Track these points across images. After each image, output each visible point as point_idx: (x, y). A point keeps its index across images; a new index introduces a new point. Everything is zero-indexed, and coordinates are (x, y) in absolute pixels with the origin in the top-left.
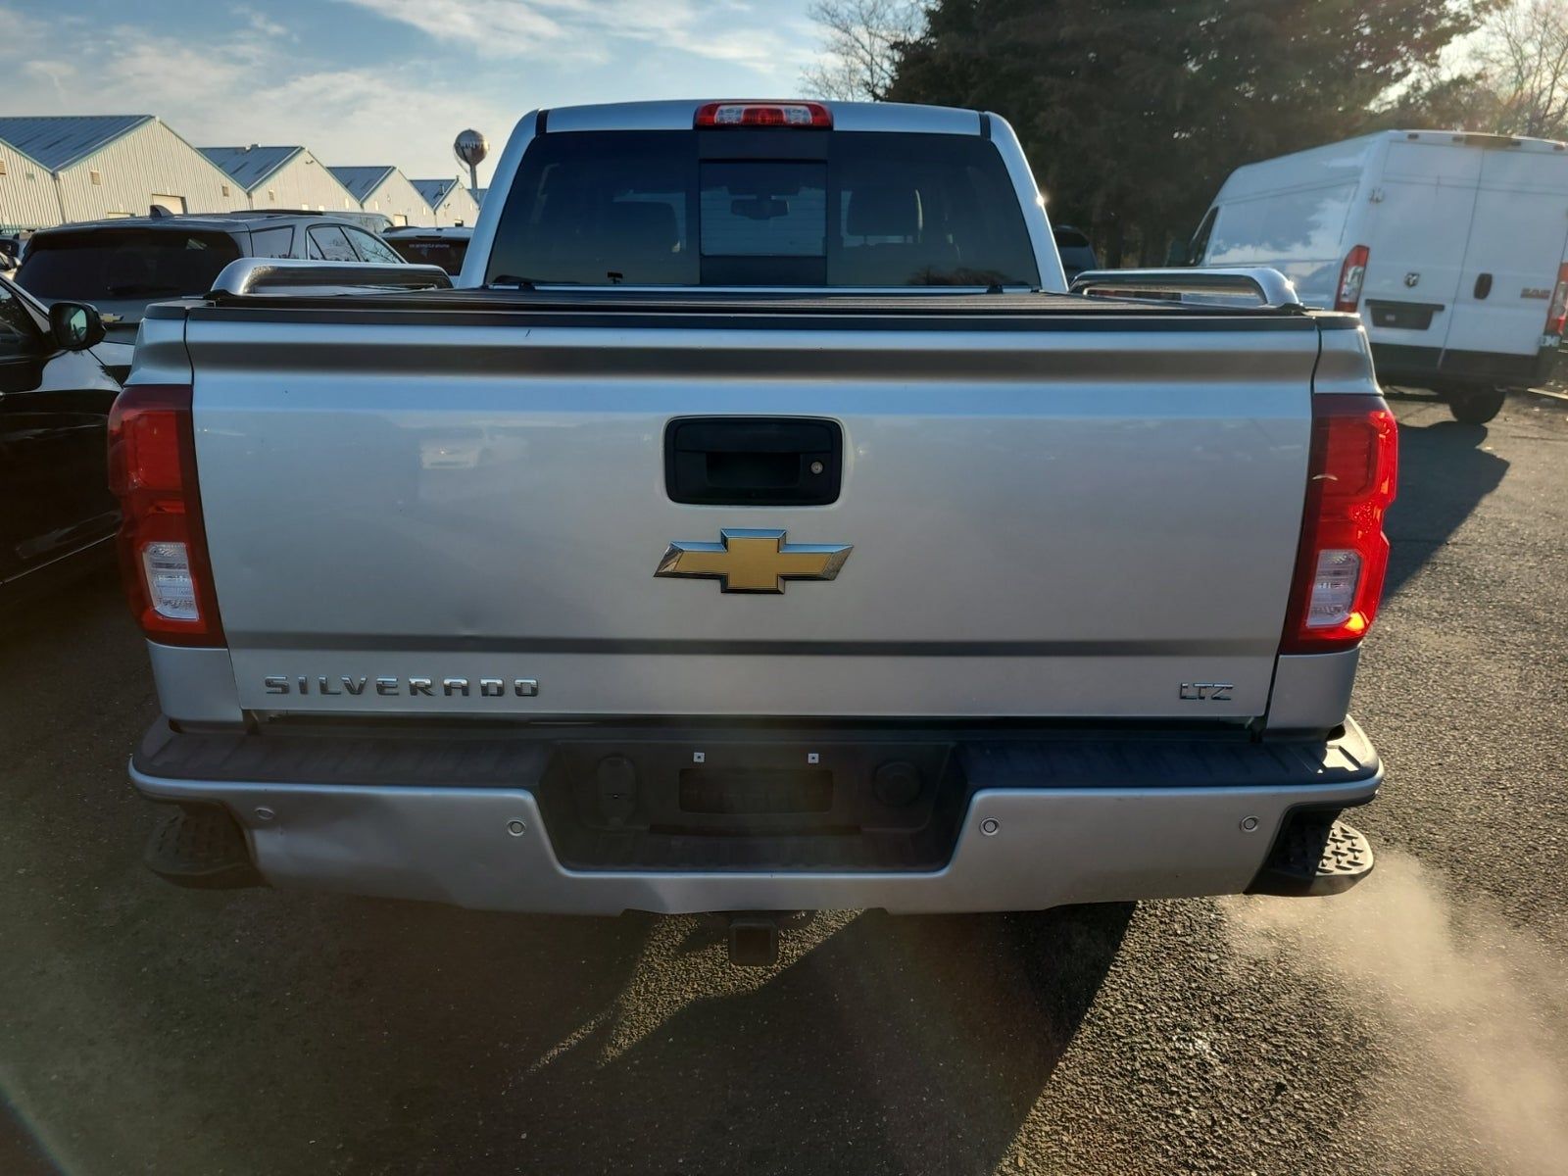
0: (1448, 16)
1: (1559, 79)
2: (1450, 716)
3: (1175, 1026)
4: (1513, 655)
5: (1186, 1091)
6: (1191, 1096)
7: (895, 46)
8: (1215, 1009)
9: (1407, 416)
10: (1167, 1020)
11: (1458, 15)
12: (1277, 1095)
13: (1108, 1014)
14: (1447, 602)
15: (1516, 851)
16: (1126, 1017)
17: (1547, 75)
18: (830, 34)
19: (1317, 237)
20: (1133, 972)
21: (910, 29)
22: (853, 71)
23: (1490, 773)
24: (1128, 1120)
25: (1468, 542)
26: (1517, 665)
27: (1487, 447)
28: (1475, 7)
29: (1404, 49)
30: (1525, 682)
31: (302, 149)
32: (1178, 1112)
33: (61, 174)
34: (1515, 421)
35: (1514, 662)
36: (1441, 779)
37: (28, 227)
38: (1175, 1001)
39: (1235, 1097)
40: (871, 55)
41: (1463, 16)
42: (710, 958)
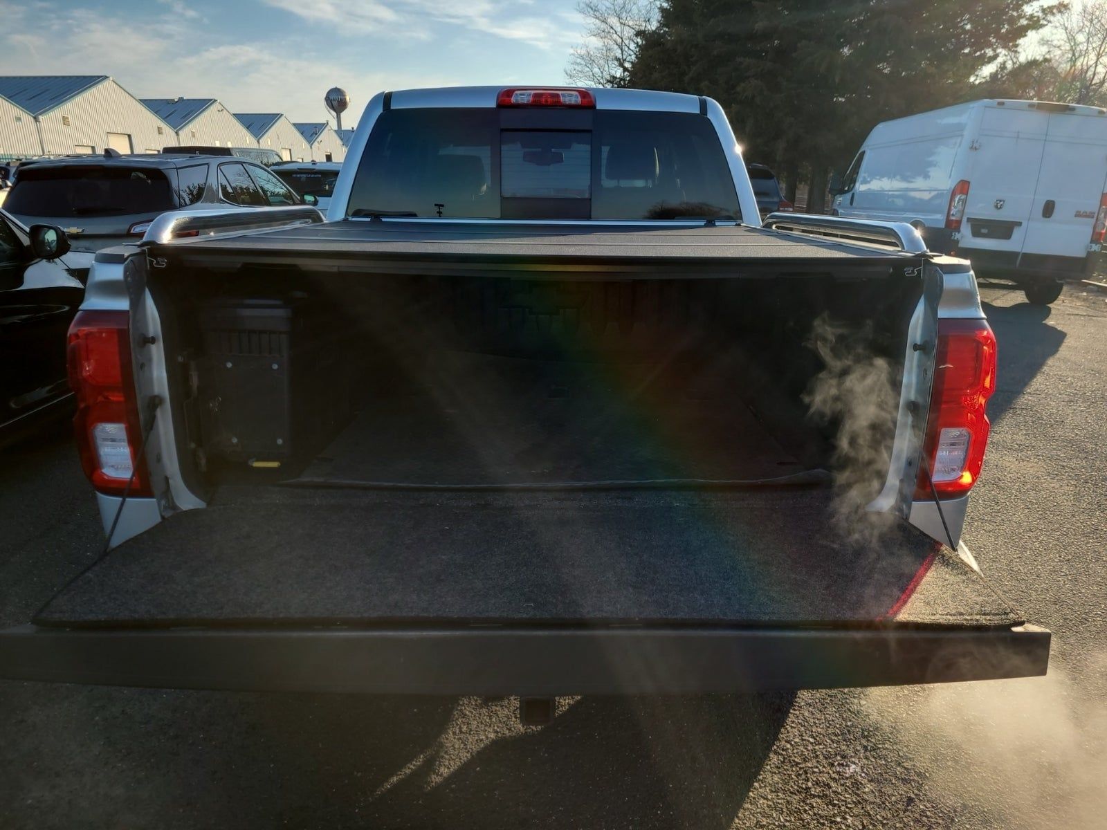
0: (1025, 16)
1: (1100, 60)
2: (1027, 522)
3: (836, 755)
4: (1070, 476)
5: (844, 803)
6: (847, 808)
7: (638, 34)
8: (864, 742)
9: (995, 299)
10: (830, 750)
11: (1032, 16)
12: (908, 806)
13: (789, 746)
14: (1024, 437)
15: (1073, 622)
16: (801, 748)
17: (1093, 57)
18: (592, 22)
19: (933, 172)
20: (806, 714)
21: (649, 21)
22: (609, 50)
23: (1055, 563)
24: (804, 826)
25: (1038, 393)
26: (1073, 483)
27: (1050, 322)
28: (1044, 10)
29: (994, 40)
30: (1078, 497)
31: (215, 101)
32: (838, 819)
33: (41, 118)
34: (1070, 303)
35: (1071, 481)
36: (1021, 568)
37: (16, 157)
38: (836, 735)
39: (879, 808)
40: (622, 38)
41: (1035, 17)
42: (506, 706)
